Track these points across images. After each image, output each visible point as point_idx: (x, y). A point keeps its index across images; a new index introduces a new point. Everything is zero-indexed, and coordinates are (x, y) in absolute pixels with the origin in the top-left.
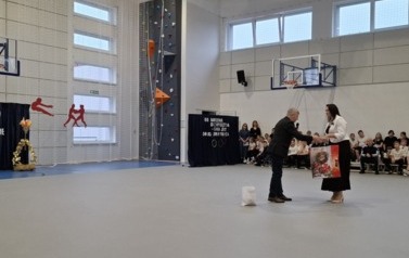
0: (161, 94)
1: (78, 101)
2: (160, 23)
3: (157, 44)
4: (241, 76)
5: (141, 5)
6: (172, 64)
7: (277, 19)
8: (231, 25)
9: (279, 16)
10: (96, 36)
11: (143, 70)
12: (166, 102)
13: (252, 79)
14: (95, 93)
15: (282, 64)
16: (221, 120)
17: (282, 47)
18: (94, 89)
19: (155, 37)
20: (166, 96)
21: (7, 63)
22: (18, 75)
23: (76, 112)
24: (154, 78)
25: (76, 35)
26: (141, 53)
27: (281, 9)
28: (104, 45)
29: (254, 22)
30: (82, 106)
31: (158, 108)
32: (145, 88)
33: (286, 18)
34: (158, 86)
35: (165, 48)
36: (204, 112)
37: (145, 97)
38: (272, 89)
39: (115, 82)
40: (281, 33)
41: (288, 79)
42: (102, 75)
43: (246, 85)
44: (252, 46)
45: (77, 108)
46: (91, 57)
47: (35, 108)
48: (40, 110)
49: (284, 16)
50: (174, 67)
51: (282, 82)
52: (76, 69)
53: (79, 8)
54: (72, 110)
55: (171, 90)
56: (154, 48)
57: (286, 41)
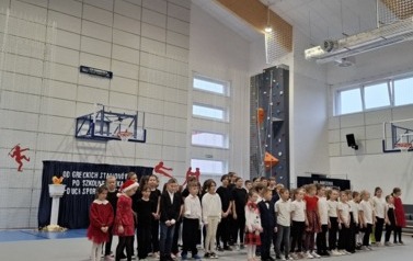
0: (270, 158)
1: (195, 164)
2: (268, 93)
3: (266, 111)
4: (351, 140)
5: (252, 78)
6: (280, 129)
7: (386, 84)
8: (339, 92)
9: (388, 81)
10: (211, 106)
11: (253, 135)
12: (275, 165)
13: (363, 143)
14: (210, 157)
15: (394, 127)
16: (331, 183)
17: (392, 110)
18: (209, 154)
19: (265, 105)
20: (275, 159)
21: (136, 133)
22: (144, 142)
23: (193, 174)
24: (263, 143)
25: (195, 107)
26: (252, 120)
27: (390, 74)
28: (218, 114)
29: (362, 87)
30: (198, 169)
31: (268, 171)
32: (255, 151)
33: (395, 82)
34: (267, 150)
35: (273, 115)
36: (313, 175)
37: (255, 160)
38: (385, 151)
39: (227, 147)
40: (392, 96)
41: (401, 142)
42: (216, 141)
43: (356, 148)
44: (360, 110)
45: (194, 171)
46: (207, 125)
47: (157, 170)
48: (161, 172)
49: (393, 80)
50: (282, 131)
51: (394, 144)
52: (193, 136)
53: (198, 84)
54: (189, 172)
55: (280, 154)
56: (263, 116)
57: (397, 104)
